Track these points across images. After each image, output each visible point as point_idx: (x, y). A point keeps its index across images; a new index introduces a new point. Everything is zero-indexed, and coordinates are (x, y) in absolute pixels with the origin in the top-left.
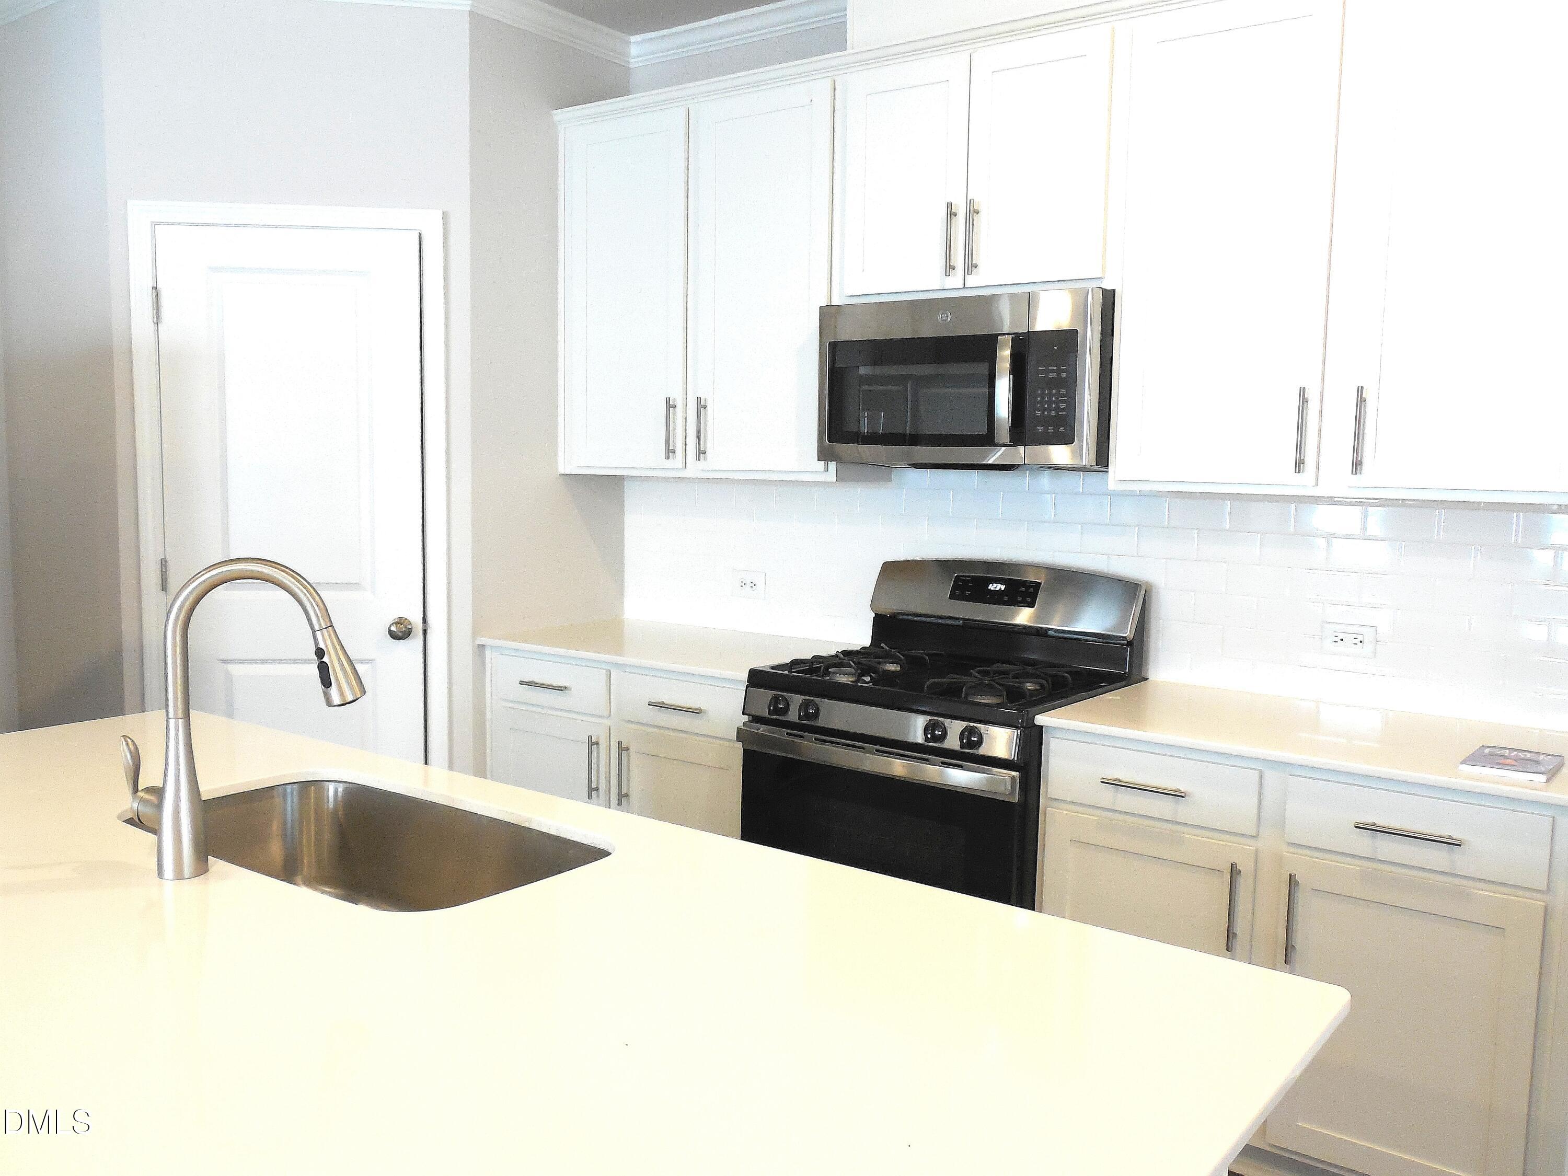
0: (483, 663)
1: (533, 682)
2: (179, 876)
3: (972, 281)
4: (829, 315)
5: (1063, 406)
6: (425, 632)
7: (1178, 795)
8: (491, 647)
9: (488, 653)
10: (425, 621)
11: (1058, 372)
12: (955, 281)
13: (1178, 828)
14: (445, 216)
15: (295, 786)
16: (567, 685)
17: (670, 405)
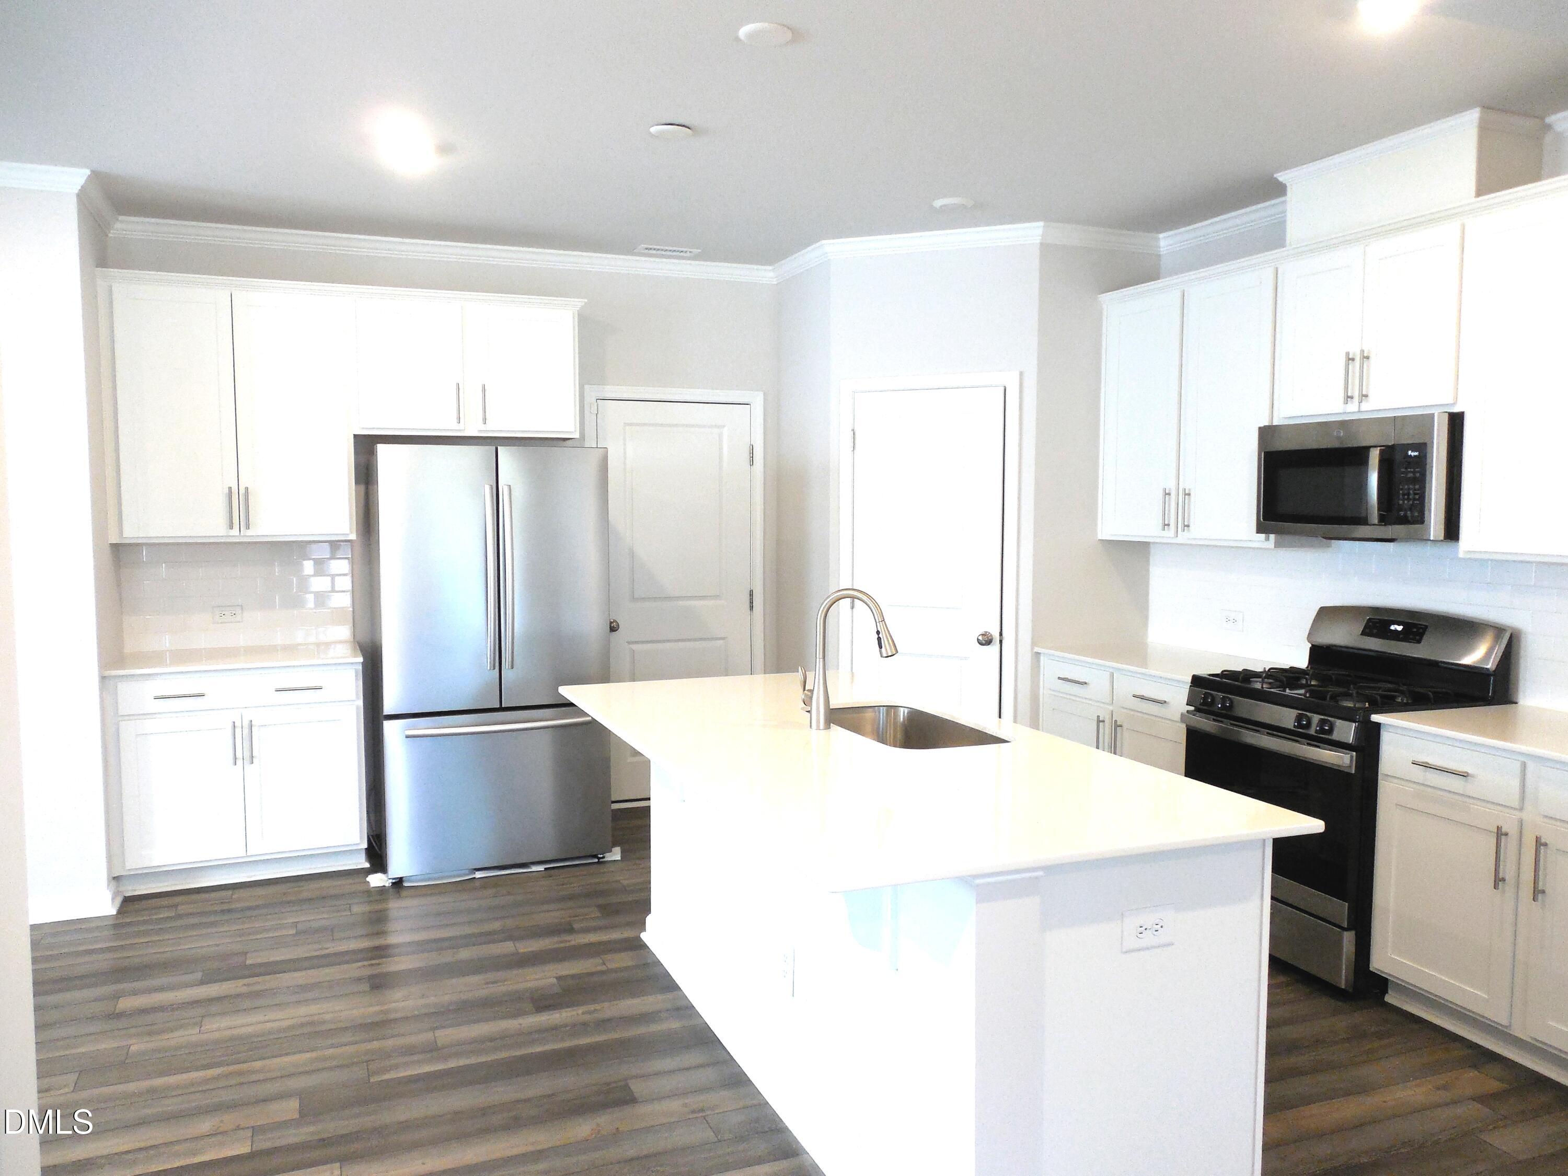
0: (1039, 666)
1: (1067, 679)
2: (818, 728)
3: (1365, 406)
4: (1266, 433)
5: (1417, 497)
6: (1001, 642)
7: (1464, 775)
8: (1044, 654)
9: (1042, 658)
10: (1001, 634)
11: (1414, 473)
12: (1353, 407)
13: (1468, 800)
14: (1021, 374)
15: (885, 708)
16: (1087, 681)
17: (1167, 494)
